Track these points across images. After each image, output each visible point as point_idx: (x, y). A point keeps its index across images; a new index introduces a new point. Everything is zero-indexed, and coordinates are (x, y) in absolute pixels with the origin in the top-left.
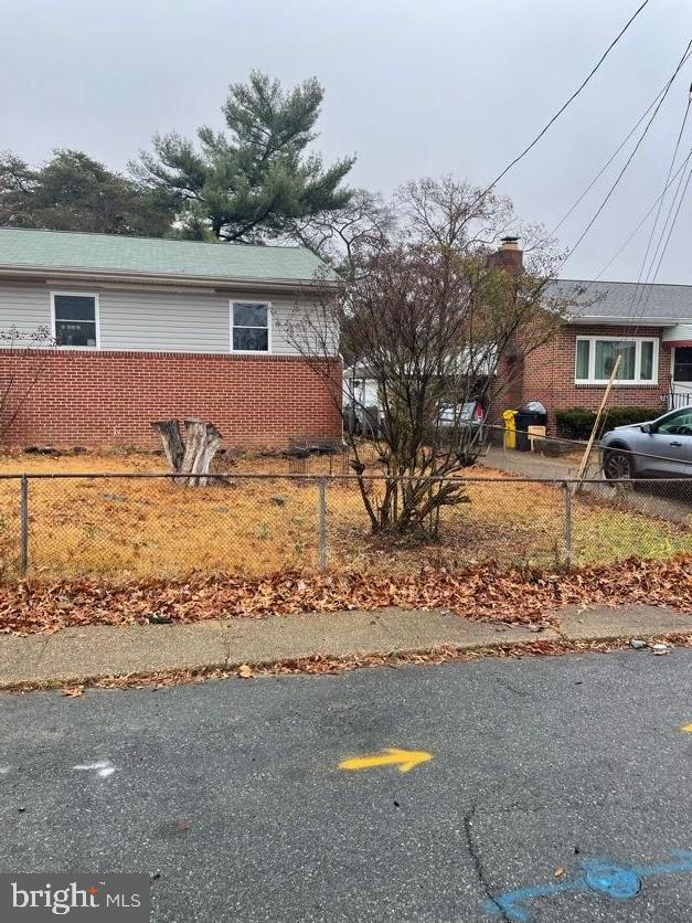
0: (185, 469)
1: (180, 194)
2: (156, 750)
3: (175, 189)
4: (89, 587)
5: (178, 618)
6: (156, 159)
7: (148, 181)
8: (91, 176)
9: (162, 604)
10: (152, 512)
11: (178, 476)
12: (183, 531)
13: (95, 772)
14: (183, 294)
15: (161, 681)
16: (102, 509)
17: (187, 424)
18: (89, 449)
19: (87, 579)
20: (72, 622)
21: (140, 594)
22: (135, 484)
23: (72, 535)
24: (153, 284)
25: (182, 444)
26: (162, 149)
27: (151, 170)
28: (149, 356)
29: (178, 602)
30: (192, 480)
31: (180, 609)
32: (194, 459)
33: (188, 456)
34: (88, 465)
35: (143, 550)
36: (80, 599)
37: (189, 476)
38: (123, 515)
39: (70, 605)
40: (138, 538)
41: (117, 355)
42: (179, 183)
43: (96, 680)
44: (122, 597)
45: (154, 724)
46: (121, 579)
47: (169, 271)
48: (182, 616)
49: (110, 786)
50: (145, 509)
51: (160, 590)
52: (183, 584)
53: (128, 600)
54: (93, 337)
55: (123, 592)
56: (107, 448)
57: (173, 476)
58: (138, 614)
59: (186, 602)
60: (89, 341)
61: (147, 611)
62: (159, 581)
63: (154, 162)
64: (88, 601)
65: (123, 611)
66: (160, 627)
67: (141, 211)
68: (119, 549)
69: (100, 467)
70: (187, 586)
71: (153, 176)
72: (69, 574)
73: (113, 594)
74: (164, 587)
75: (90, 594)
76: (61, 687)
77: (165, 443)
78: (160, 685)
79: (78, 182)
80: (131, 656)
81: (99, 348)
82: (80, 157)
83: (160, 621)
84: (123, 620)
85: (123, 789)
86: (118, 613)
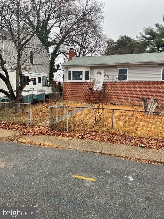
0: (148, 110)
1: (149, 41)
2: (143, 178)
3: (148, 40)
4: (125, 136)
5: (147, 147)
6: (144, 34)
7: (141, 39)
8: (127, 41)
9: (143, 143)
10: (139, 120)
11: (146, 112)
12: (147, 126)
13: (129, 179)
14: (149, 66)
15: (143, 161)
16: (127, 118)
17: (149, 99)
18: (124, 104)
19: (125, 134)
20: (122, 143)
21: (137, 139)
22: (135, 113)
23: (121, 123)
24: (142, 65)
25: (147, 104)
26: (145, 31)
27: (142, 37)
28: (139, 82)
29: (147, 143)
30: (149, 113)
31: (147, 145)
32: (150, 108)
33: (149, 107)
34: (124, 108)
35: (137, 129)
36: (123, 138)
37: (149, 112)
38: (132, 120)
39: (121, 139)
40: (136, 126)
41: (132, 82)
42: (149, 39)
43: (128, 157)
44: (133, 139)
45: (142, 172)
46: (133, 135)
47: (146, 61)
48: (148, 147)
49: (133, 183)
50: (137, 119)
51: (142, 139)
52: (148, 139)
53: (134, 140)
54: (126, 78)
55: (133, 138)
56: (128, 104)
57: (144, 112)
58: (137, 144)
59: (149, 143)
60: (125, 79)
61: (139, 144)
62: (142, 137)
63: (143, 34)
64: (125, 139)
65: (133, 143)
66: (142, 148)
67: (139, 47)
68: (132, 128)
69: (126, 108)
70: (149, 140)
71: (142, 38)
72: (121, 132)
73: (131, 138)
74: (143, 139)
75: (126, 137)
76: (120, 157)
77: (143, 104)
78: (143, 162)
79: (124, 43)
80: (135, 154)
81: (127, 81)
82: (125, 36)
83: (142, 147)
84: (133, 145)
85: (135, 184)
86: (132, 143)
